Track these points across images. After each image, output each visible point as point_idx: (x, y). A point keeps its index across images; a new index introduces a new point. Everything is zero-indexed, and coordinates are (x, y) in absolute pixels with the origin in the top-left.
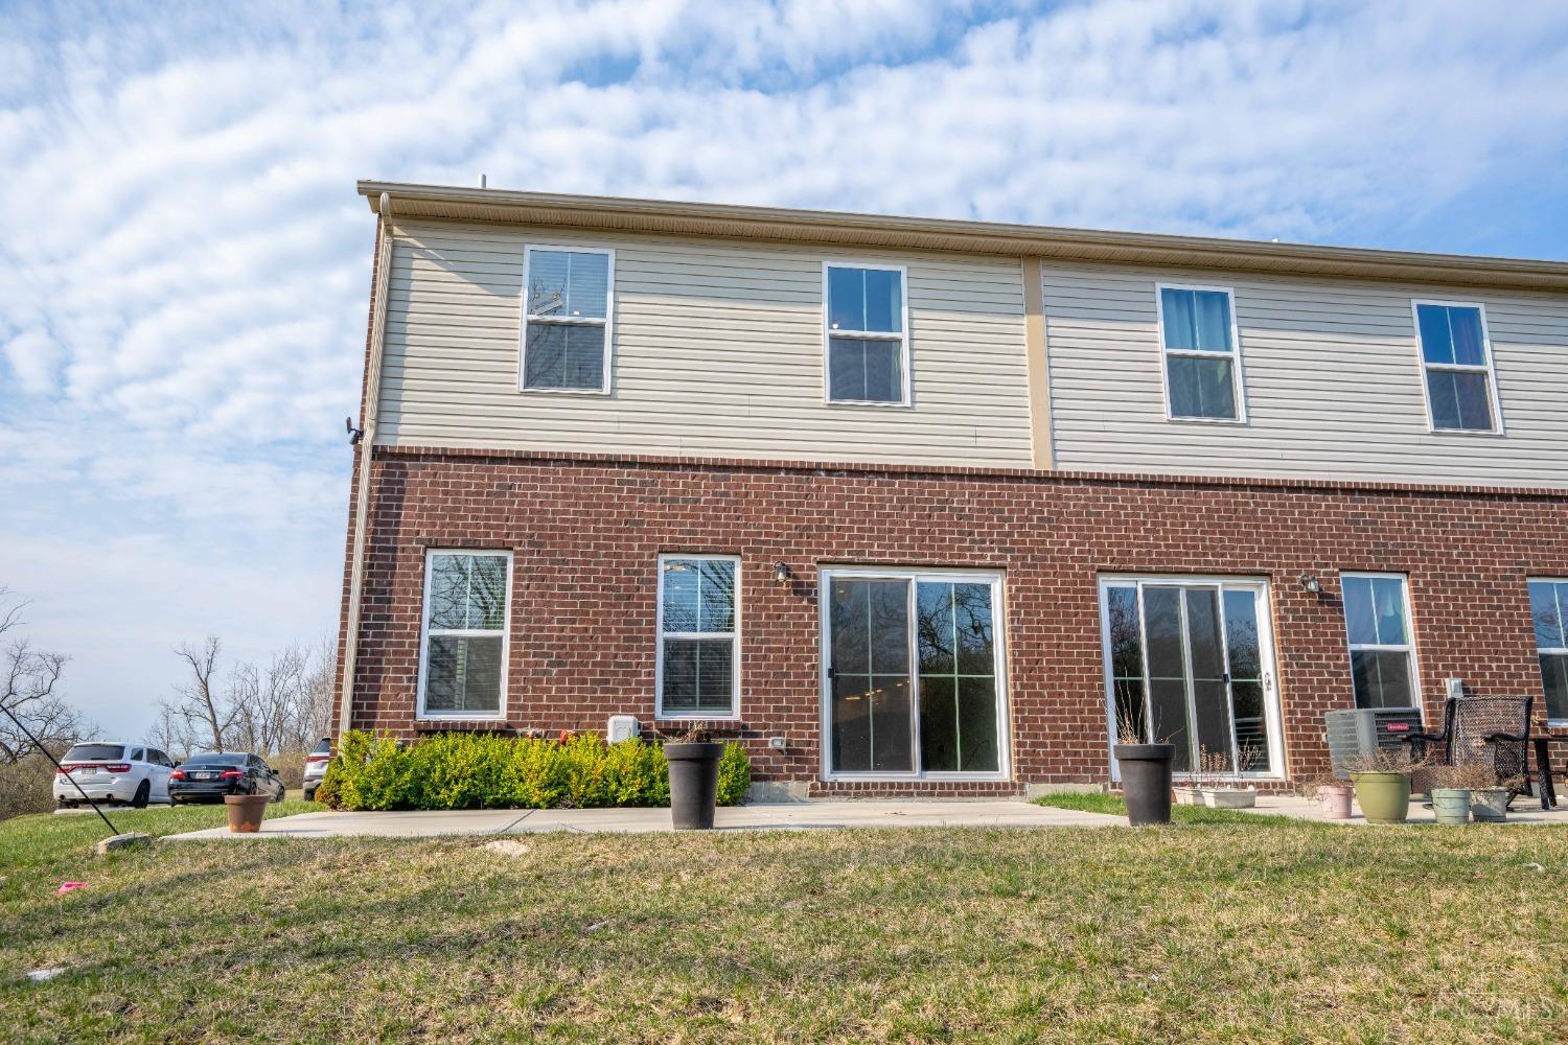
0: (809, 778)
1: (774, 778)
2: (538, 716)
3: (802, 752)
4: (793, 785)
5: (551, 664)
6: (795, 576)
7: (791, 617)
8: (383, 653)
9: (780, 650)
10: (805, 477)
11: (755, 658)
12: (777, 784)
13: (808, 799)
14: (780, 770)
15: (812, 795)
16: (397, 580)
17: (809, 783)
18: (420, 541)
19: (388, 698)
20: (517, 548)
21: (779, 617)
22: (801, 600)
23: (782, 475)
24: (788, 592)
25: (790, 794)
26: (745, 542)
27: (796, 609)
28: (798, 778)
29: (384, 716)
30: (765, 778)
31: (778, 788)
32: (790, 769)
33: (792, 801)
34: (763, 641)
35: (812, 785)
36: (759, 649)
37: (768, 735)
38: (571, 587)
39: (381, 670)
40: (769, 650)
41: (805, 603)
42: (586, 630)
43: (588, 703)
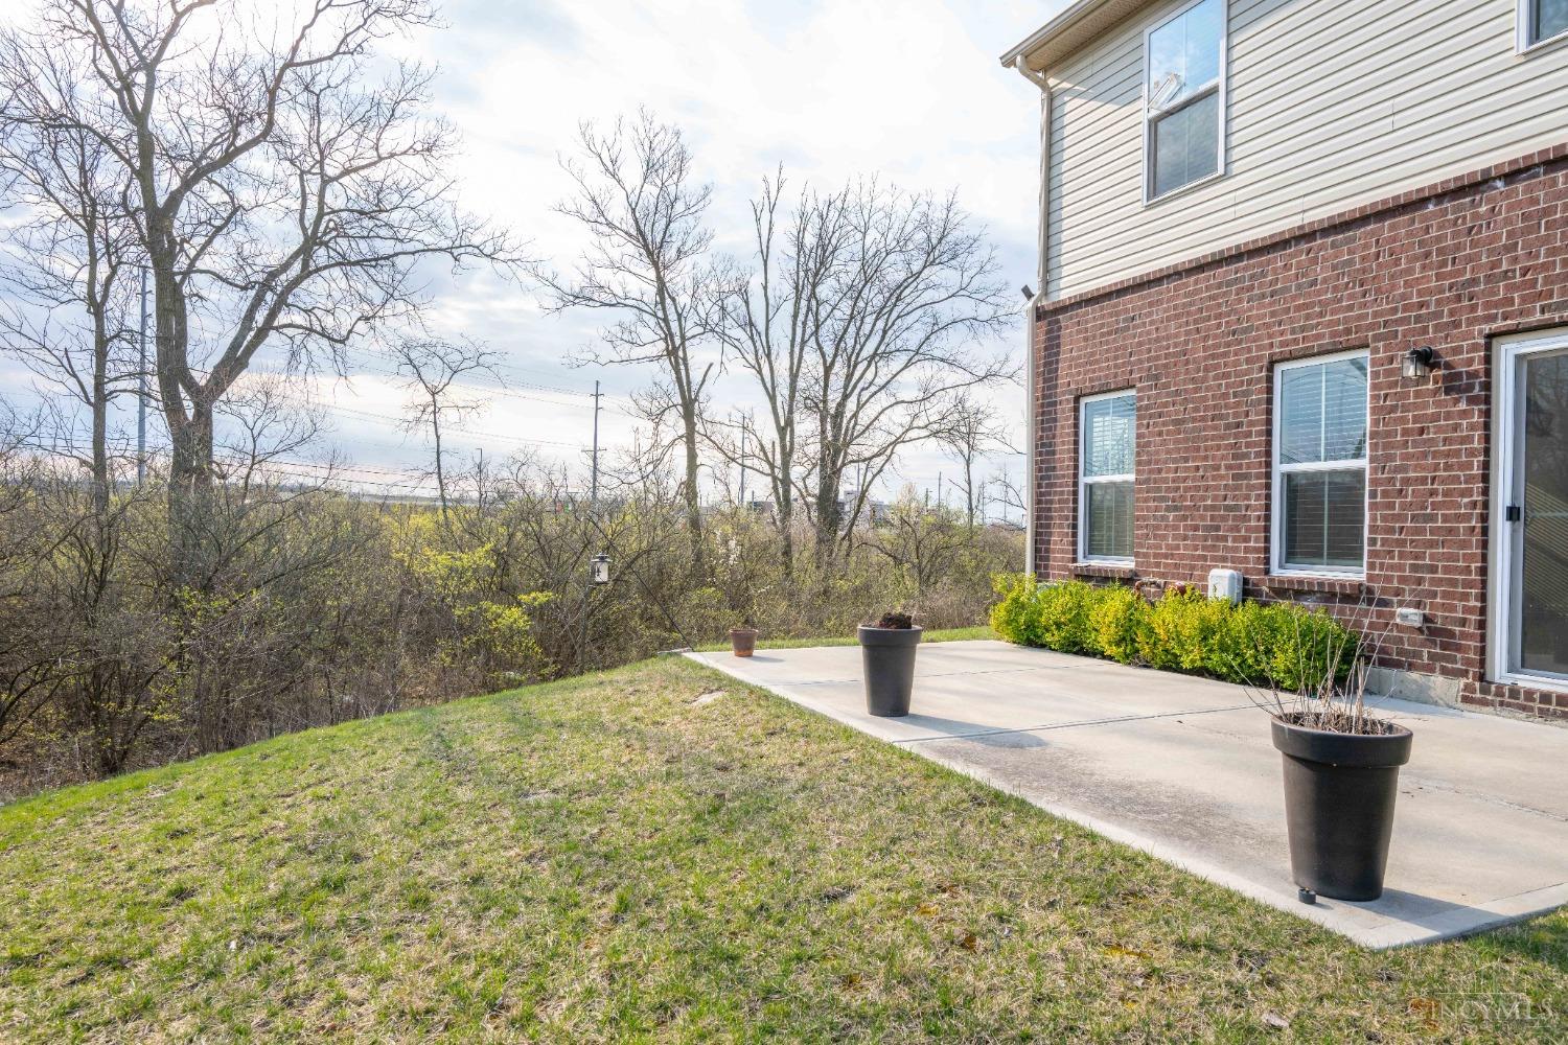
0: (1464, 674)
1: (1411, 667)
2: (1158, 565)
3: (1451, 634)
4: (1438, 683)
5: (1168, 509)
6: (1448, 366)
7: (1439, 429)
8: (1051, 502)
9: (1423, 481)
10: (1468, 199)
11: (1385, 494)
12: (1414, 675)
13: (1460, 705)
14: (1418, 655)
15: (1465, 699)
16: (1058, 432)
17: (1463, 682)
18: (1070, 392)
19: (1055, 543)
20: (1138, 385)
21: (1422, 431)
22: (1457, 401)
23: (1431, 207)
24: (1435, 392)
25: (1432, 694)
26: (1371, 327)
27: (1448, 416)
28: (1445, 672)
29: (1055, 559)
30: (1398, 665)
31: (1415, 681)
32: (1431, 656)
33: (1436, 703)
34: (1397, 469)
35: (1467, 687)
36: (1391, 481)
37: (1401, 604)
38: (1183, 421)
39: (1051, 518)
40: (1406, 481)
41: (1463, 406)
42: (1197, 468)
43: (1199, 552)
